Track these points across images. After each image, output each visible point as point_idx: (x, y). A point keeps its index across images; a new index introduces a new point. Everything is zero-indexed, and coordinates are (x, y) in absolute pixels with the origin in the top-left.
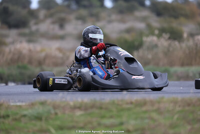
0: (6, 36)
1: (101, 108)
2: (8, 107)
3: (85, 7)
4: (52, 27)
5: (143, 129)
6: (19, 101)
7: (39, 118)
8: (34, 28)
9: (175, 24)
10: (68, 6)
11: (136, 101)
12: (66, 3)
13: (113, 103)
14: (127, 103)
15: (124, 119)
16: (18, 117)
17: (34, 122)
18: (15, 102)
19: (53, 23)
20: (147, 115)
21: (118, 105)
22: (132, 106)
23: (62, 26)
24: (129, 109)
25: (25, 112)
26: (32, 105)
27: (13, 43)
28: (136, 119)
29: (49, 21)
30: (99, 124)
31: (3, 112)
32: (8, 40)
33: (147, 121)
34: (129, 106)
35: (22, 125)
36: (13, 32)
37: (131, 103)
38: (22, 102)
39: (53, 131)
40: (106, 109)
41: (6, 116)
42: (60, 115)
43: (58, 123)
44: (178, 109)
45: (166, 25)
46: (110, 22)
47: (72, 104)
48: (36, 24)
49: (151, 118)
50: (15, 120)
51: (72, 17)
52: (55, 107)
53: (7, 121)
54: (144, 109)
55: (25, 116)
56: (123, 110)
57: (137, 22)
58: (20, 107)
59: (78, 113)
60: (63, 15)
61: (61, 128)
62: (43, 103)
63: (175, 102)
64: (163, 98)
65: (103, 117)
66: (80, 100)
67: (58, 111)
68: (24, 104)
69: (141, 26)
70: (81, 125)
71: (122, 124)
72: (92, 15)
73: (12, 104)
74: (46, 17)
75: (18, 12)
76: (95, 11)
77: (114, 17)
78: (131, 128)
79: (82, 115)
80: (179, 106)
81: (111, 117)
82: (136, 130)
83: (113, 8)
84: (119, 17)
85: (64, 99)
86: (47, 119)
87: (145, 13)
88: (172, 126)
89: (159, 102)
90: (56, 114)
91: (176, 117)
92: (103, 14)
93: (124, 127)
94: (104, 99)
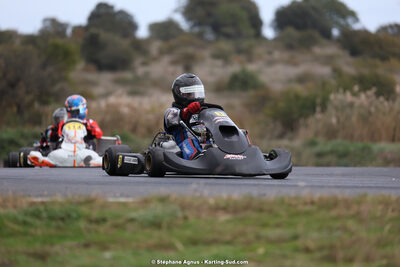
0: (94, 84)
1: (261, 210)
2: (105, 205)
3: (228, 36)
4: (171, 69)
5: (332, 247)
6: (122, 195)
7: (156, 224)
8: (141, 71)
9: (381, 70)
10: (200, 35)
11: (321, 199)
12: (196, 30)
13: (282, 202)
14: (305, 204)
15: (300, 229)
16: (121, 221)
17: (148, 231)
18: (115, 196)
19: (174, 63)
20: (338, 224)
21: (290, 205)
22: (314, 208)
23: (187, 69)
24: (307, 213)
25: (133, 215)
26: (146, 202)
27: (106, 95)
28: (320, 229)
29: (166, 59)
30: (258, 238)
31: (95, 214)
32: (97, 91)
33: (338, 233)
34: (308, 208)
35: (127, 235)
36: (106, 77)
37: (312, 203)
38: (128, 196)
39: (180, 246)
40: (270, 211)
41: (102, 220)
42: (192, 220)
43: (188, 233)
44: (390, 214)
45: (366, 72)
46: (271, 63)
47: (212, 201)
48: (144, 64)
49: (345, 229)
50: (116, 226)
51: (206, 53)
52: (184, 207)
53: (102, 228)
54: (334, 213)
55: (132, 220)
56: (298, 214)
57: (318, 64)
58: (125, 204)
59: (223, 217)
60: (190, 50)
61: (193, 242)
62: (163, 200)
63: (386, 203)
64: (365, 195)
65: (264, 225)
66: (225, 195)
67: (188, 213)
68: (130, 200)
69: (324, 71)
70: (228, 237)
71: (295, 237)
72: (239, 51)
73: (111, 200)
74: (162, 53)
75: (115, 42)
76: (245, 44)
77: (277, 55)
78: (311, 244)
79: (228, 221)
80: (393, 211)
81: (278, 226)
82: (321, 248)
83: (275, 40)
84: (286, 55)
85: (198, 194)
86: (170, 227)
87: (331, 50)
88: (381, 243)
89: (359, 203)
90: (186, 218)
91: (388, 227)
92: (260, 50)
93: (299, 243)
94: (264, 195)
